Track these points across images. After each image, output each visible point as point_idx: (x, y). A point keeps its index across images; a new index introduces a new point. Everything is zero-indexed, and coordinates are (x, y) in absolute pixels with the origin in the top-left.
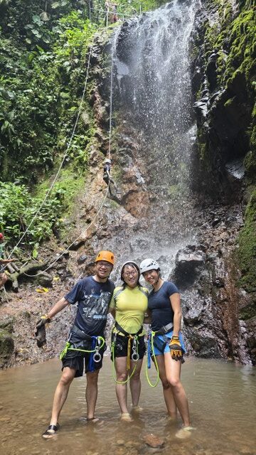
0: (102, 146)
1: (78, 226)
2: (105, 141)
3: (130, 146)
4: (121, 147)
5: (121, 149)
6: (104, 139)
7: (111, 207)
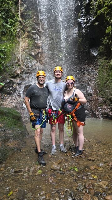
0: (23, 28)
1: (14, 67)
2: (24, 25)
3: (38, 30)
4: (33, 30)
5: (33, 31)
6: (24, 24)
7: (30, 59)
